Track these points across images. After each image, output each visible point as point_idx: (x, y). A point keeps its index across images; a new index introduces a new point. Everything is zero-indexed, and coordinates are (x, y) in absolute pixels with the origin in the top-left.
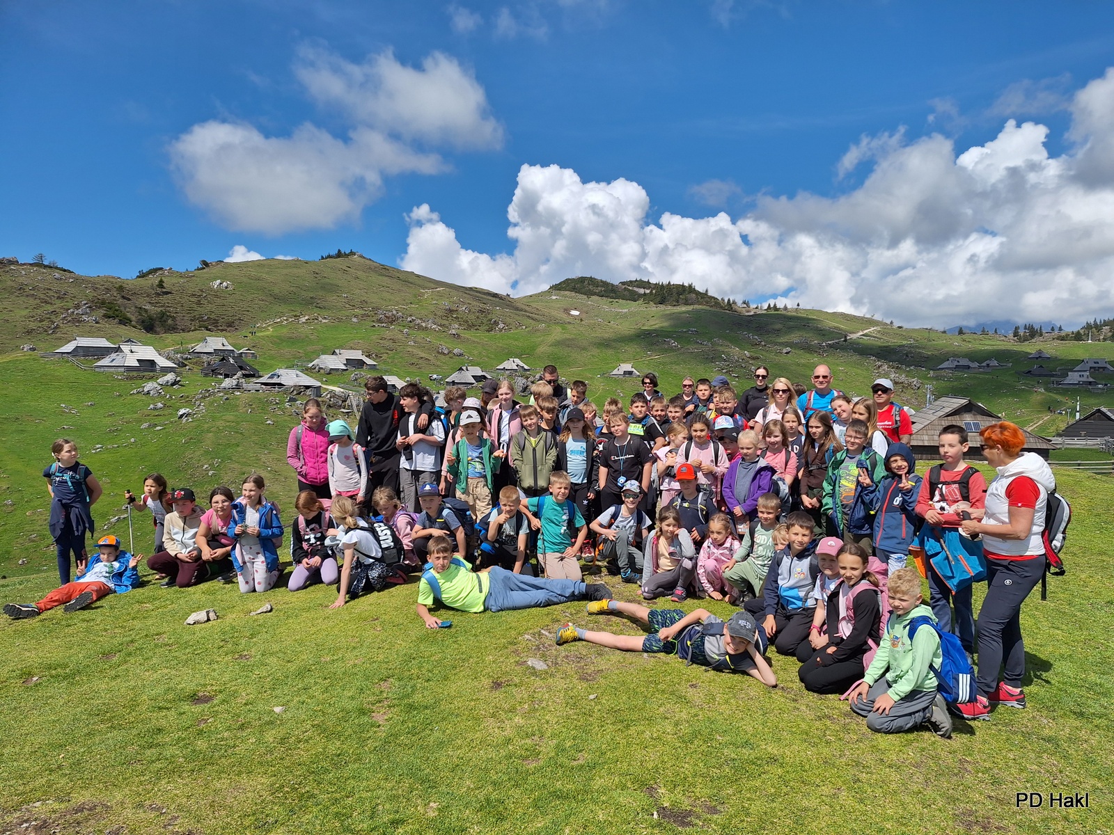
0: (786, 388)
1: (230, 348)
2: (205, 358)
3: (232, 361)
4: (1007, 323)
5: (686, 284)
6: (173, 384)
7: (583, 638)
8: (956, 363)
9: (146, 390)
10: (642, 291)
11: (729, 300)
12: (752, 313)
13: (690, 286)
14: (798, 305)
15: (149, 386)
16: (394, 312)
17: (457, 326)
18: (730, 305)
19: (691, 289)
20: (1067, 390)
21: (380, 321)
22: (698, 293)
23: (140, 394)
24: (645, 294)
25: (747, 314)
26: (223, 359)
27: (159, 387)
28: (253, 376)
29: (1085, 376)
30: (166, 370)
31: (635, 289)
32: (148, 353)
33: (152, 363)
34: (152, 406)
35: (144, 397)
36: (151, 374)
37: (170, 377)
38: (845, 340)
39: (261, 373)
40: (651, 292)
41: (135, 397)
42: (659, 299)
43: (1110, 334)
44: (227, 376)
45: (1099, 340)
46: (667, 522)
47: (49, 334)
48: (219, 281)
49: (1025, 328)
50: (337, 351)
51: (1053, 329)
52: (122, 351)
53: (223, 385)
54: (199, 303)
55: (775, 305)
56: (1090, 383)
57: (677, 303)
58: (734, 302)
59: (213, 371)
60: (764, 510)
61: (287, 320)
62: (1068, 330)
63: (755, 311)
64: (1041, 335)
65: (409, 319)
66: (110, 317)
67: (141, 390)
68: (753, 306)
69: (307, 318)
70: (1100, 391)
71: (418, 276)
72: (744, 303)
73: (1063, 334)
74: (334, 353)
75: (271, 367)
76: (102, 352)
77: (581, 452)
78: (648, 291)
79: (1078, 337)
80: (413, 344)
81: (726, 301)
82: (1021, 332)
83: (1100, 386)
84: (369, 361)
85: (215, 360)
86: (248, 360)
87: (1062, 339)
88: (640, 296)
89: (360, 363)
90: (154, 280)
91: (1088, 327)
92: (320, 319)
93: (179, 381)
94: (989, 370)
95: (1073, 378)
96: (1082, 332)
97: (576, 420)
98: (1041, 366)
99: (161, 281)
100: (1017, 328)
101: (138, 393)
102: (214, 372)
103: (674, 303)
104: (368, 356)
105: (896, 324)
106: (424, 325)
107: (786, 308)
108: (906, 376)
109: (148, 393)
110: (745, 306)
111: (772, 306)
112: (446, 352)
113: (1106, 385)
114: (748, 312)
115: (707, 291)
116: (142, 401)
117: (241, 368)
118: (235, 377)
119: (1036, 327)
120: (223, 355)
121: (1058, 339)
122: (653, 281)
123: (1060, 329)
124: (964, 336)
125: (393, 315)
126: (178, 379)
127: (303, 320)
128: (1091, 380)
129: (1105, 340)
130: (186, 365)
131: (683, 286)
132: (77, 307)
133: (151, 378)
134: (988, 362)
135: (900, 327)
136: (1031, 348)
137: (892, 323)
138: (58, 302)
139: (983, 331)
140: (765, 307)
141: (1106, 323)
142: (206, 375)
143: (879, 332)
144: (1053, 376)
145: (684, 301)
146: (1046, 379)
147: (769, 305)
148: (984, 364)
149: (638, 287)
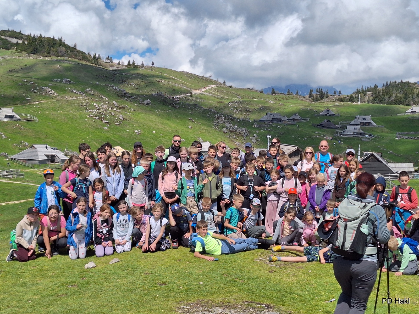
4: (306, 86)
5: (56, 38)
8: (272, 117)
10: (14, 41)
11: (95, 55)
12: (115, 68)
13: (60, 40)
14: (153, 63)
18: (96, 59)
19: (61, 43)
20: (346, 139)
22: (67, 47)
24: (17, 44)
25: (111, 69)
29: (358, 129)
31: (8, 38)
38: (191, 96)
40: (24, 42)
42: (31, 49)
43: (372, 98)
45: (365, 102)
49: (317, 91)
51: (335, 93)
55: (134, 62)
56: (361, 134)
57: (49, 53)
58: (99, 57)
63: (118, 66)
64: (327, 97)
70: (367, 140)
72: (108, 58)
73: (342, 96)
78: (20, 42)
79: (351, 99)
81: (92, 56)
82: (314, 95)
83: (367, 136)
87: (341, 100)
88: (13, 45)
91: (358, 92)
94: (295, 123)
95: (350, 130)
96: (354, 95)
98: (329, 121)
100: (311, 91)
103: (46, 54)
107: (142, 65)
108: (238, 126)
110: (109, 61)
111: (131, 63)
113: (370, 135)
114: (112, 66)
115: (75, 45)
119: (324, 91)
121: (338, 100)
123: (340, 93)
124: (276, 96)
128: (361, 131)
129: (368, 102)
131: (53, 39)
134: (294, 116)
135: (231, 87)
136: (322, 106)
137: (224, 82)
139: (289, 92)
141: (369, 90)
143: (215, 89)
144: (337, 128)
145: (55, 53)
146: (333, 130)
147: (129, 62)
148: (291, 118)
149: (11, 36)
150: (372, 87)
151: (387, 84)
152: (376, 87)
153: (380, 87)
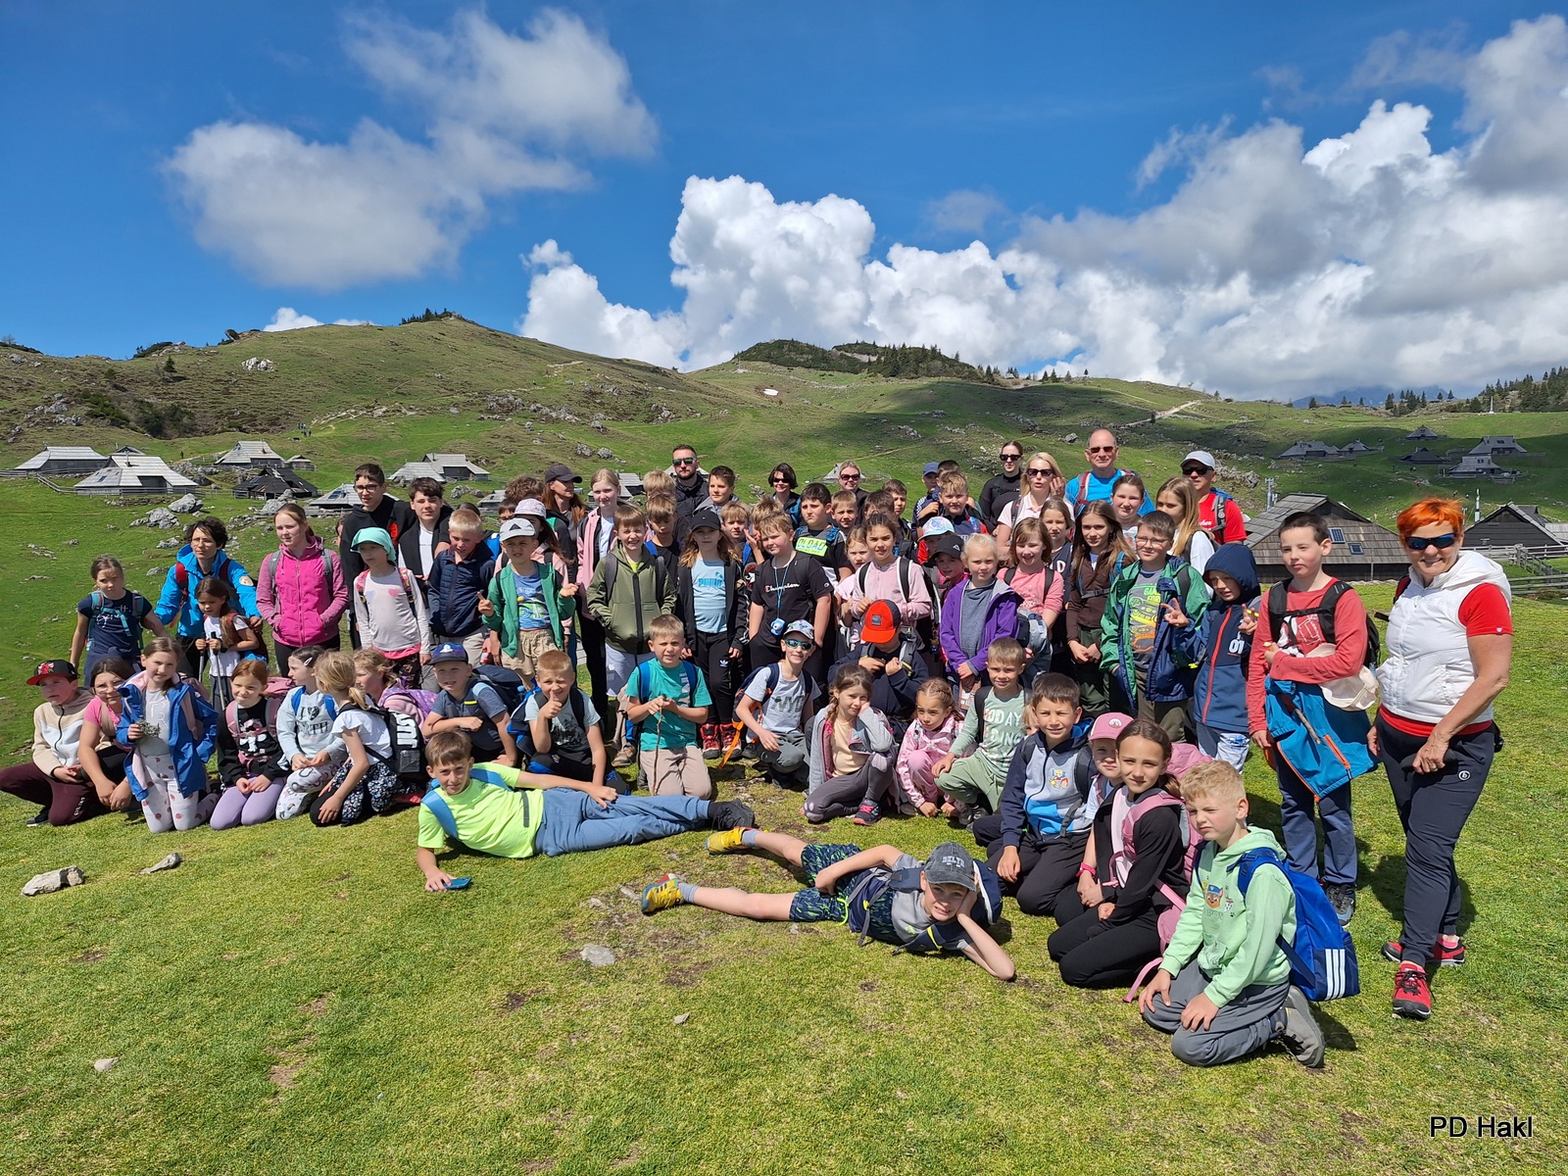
0: (1047, 467)
1: (274, 456)
2: (238, 471)
3: (277, 474)
4: (1378, 389)
5: (928, 347)
6: (192, 511)
7: (691, 900)
8: (1307, 449)
9: (153, 520)
10: (865, 358)
11: (989, 368)
12: (1021, 386)
13: (934, 350)
14: (1086, 373)
15: (157, 514)
16: (511, 398)
17: (602, 416)
18: (990, 374)
19: (935, 354)
20: (1462, 481)
21: (490, 411)
22: (945, 359)
23: (144, 527)
24: (870, 362)
25: (1015, 387)
26: (263, 473)
27: (172, 515)
28: (309, 495)
29: (1486, 461)
30: (180, 491)
31: (856, 356)
32: (154, 466)
33: (161, 480)
34: (162, 543)
35: (150, 531)
36: (160, 497)
37: (187, 500)
38: (1153, 421)
39: (320, 491)
40: (879, 359)
41: (137, 530)
42: (890, 368)
43: (1519, 401)
44: (270, 496)
45: (1504, 411)
46: (851, 691)
47: (8, 444)
48: (253, 360)
49: (1402, 396)
50: (430, 456)
51: (1440, 397)
52: (115, 465)
53: (265, 510)
54: (226, 392)
55: (1054, 373)
56: (1492, 471)
57: (916, 374)
58: (996, 372)
59: (250, 489)
60: (999, 665)
61: (355, 413)
62: (1461, 397)
63: (1026, 382)
64: (1424, 406)
65: (532, 407)
66: (97, 417)
67: (145, 519)
68: (1023, 376)
69: (384, 409)
70: (1506, 482)
71: (544, 345)
72: (1010, 371)
73: (1454, 403)
74: (425, 459)
75: (335, 482)
76: (87, 467)
77: (716, 582)
78: (874, 359)
79: (1475, 406)
80: (539, 443)
81: (985, 370)
82: (1397, 402)
83: (1505, 474)
84: (476, 470)
85: (253, 473)
86: (300, 472)
87: (1453, 410)
88: (863, 365)
89: (464, 473)
90: (159, 360)
91: (1489, 392)
92: (404, 410)
93: (201, 506)
94: (1352, 457)
95: (1469, 464)
96: (1480, 399)
97: (706, 530)
98: (1425, 449)
99: (170, 362)
100: (1390, 397)
101: (142, 524)
102: (252, 491)
103: (912, 375)
104: (476, 462)
105: (1223, 396)
106: (554, 415)
107: (1068, 378)
108: (1238, 469)
109: (156, 524)
110: (1012, 376)
111: (1049, 375)
112: (587, 453)
113: (1514, 472)
114: (1016, 384)
115: (957, 356)
116: (149, 535)
117: (291, 484)
118: (282, 497)
119: (1418, 394)
120: (263, 466)
121: (1447, 410)
122: (881, 344)
123: (1451, 396)
124: (1317, 411)
125: (509, 401)
126: (199, 502)
127: (379, 412)
128: (1494, 466)
129: (1512, 410)
130: (210, 483)
131: (923, 349)
132: (48, 402)
133: (160, 503)
134: (1351, 445)
135: (1228, 400)
136: (1410, 424)
137: (1217, 394)
138: (19, 395)
139: (1344, 402)
140: (1040, 376)
141: (1513, 387)
142: (240, 495)
143: (1199, 407)
144: (1441, 462)
145: (925, 372)
146: (1431, 466)
147: (1046, 374)
148: (1346, 449)
149: (861, 352)
150: (1521, 380)
151: (1553, 373)
152: (1528, 380)
153: (1538, 379)
